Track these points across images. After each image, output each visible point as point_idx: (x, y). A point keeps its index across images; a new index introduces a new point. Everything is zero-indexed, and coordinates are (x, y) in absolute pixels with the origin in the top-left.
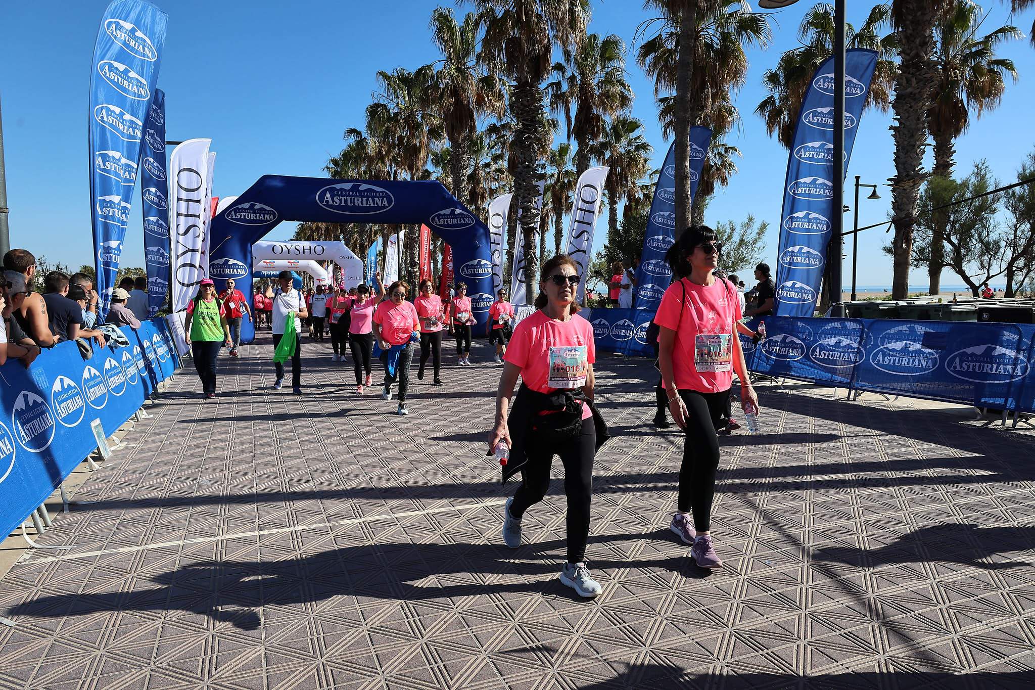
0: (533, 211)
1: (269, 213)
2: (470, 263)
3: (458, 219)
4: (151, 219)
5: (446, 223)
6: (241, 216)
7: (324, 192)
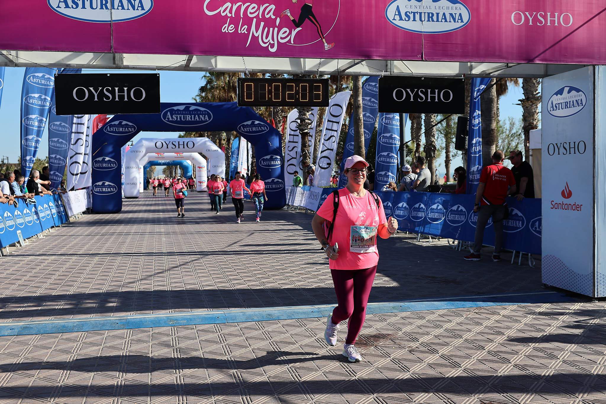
0: (307, 121)
1: (131, 127)
2: (265, 157)
3: (257, 128)
4: (53, 139)
5: (248, 130)
6: (113, 129)
7: (166, 113)
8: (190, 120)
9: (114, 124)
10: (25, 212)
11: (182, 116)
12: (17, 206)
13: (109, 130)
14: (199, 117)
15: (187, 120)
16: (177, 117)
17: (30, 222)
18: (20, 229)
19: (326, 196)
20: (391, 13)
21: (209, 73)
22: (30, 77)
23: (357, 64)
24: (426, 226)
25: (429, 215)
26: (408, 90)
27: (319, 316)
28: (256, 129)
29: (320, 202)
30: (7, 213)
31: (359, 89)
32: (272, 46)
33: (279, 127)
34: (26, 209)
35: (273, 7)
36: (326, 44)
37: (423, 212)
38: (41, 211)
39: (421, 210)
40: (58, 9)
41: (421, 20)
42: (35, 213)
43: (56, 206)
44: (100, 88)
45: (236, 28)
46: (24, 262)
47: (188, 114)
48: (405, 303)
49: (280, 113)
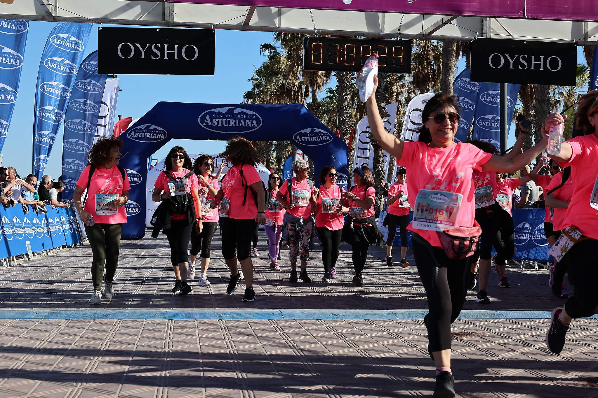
3: (318, 137)
4: (70, 140)
5: (306, 141)
6: (139, 135)
7: (205, 116)
8: (234, 125)
9: (140, 129)
10: (34, 221)
11: (224, 120)
12: (27, 212)
13: (134, 136)
14: (245, 122)
15: (231, 125)
16: (218, 122)
17: (40, 234)
18: (29, 240)
21: (258, 75)
22: (48, 61)
23: (446, 23)
24: (531, 250)
25: (536, 236)
26: (507, 56)
27: (393, 318)
28: (316, 139)
30: (16, 218)
31: (450, 85)
33: (345, 140)
34: (35, 218)
37: (528, 233)
38: (51, 225)
39: (525, 231)
42: (45, 225)
43: (69, 221)
44: (148, 45)
46: (36, 272)
47: (231, 118)
48: (498, 311)
49: (347, 122)
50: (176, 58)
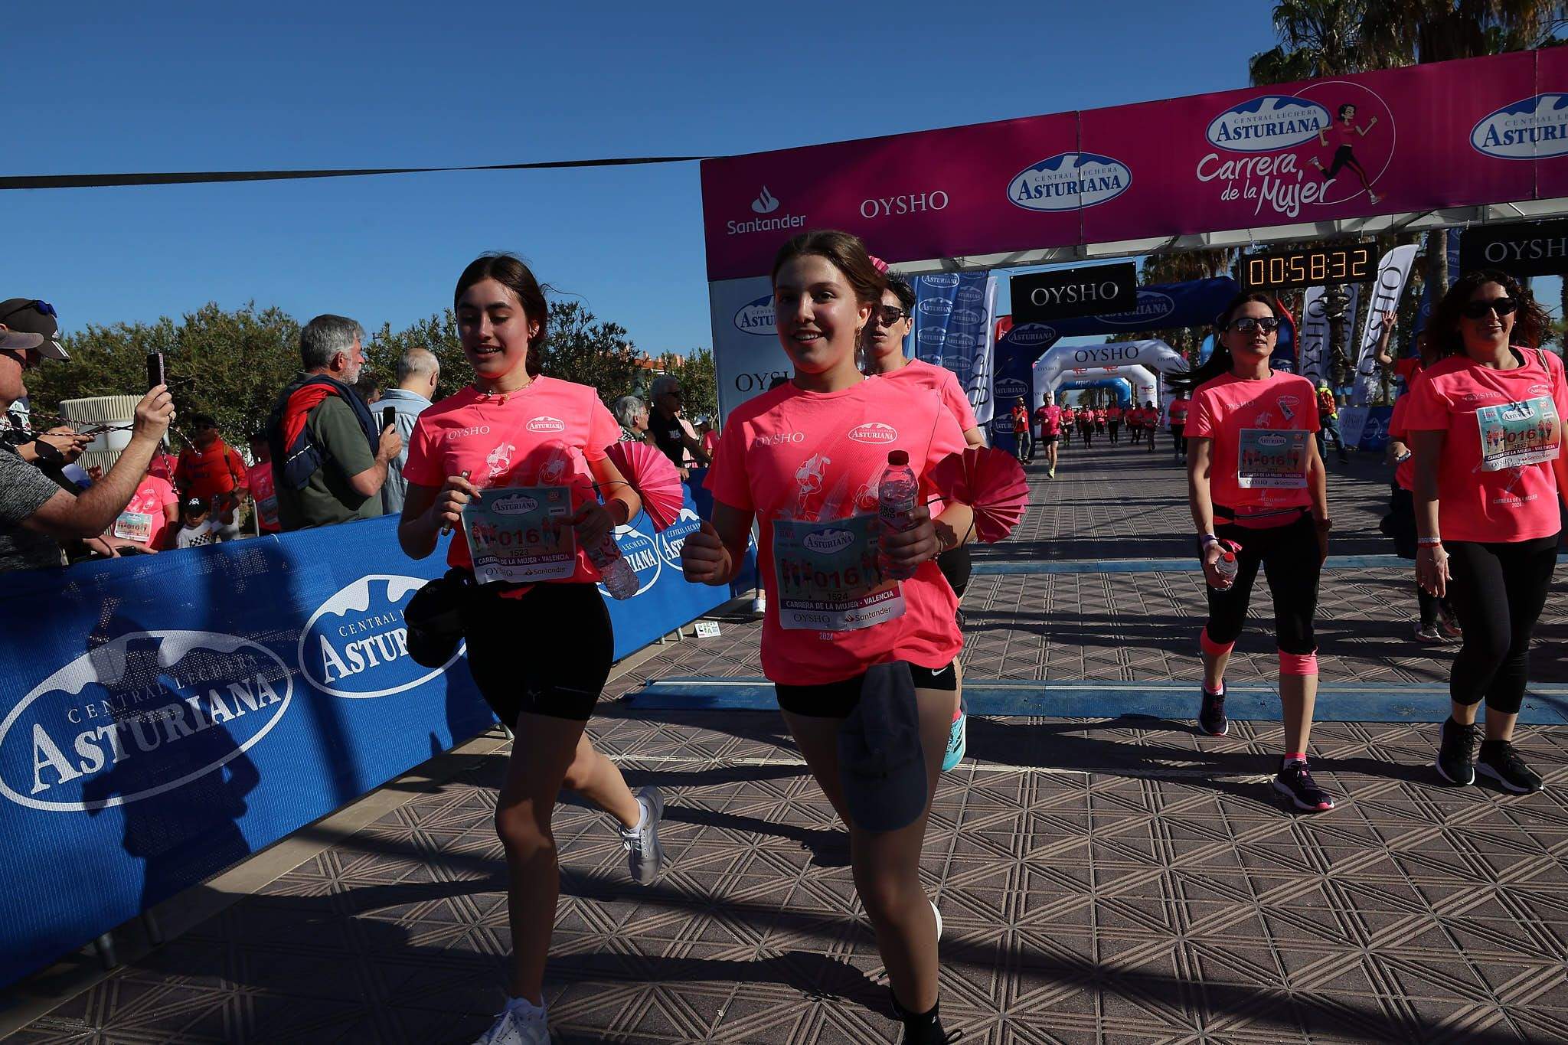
0: (1340, 298)
1: (1047, 331)
6: (1022, 337)
8: (1138, 313)
9: (1023, 330)
14: (1152, 307)
19: (1377, 421)
20: (1480, 137)
23: (1422, 216)
26: (1512, 243)
27: (1360, 566)
29: (1364, 431)
32: (1292, 209)
35: (1293, 157)
36: (1373, 196)
40: (1019, 202)
41: (1532, 139)
44: (1063, 288)
45: (1241, 192)
50: (1094, 298)
